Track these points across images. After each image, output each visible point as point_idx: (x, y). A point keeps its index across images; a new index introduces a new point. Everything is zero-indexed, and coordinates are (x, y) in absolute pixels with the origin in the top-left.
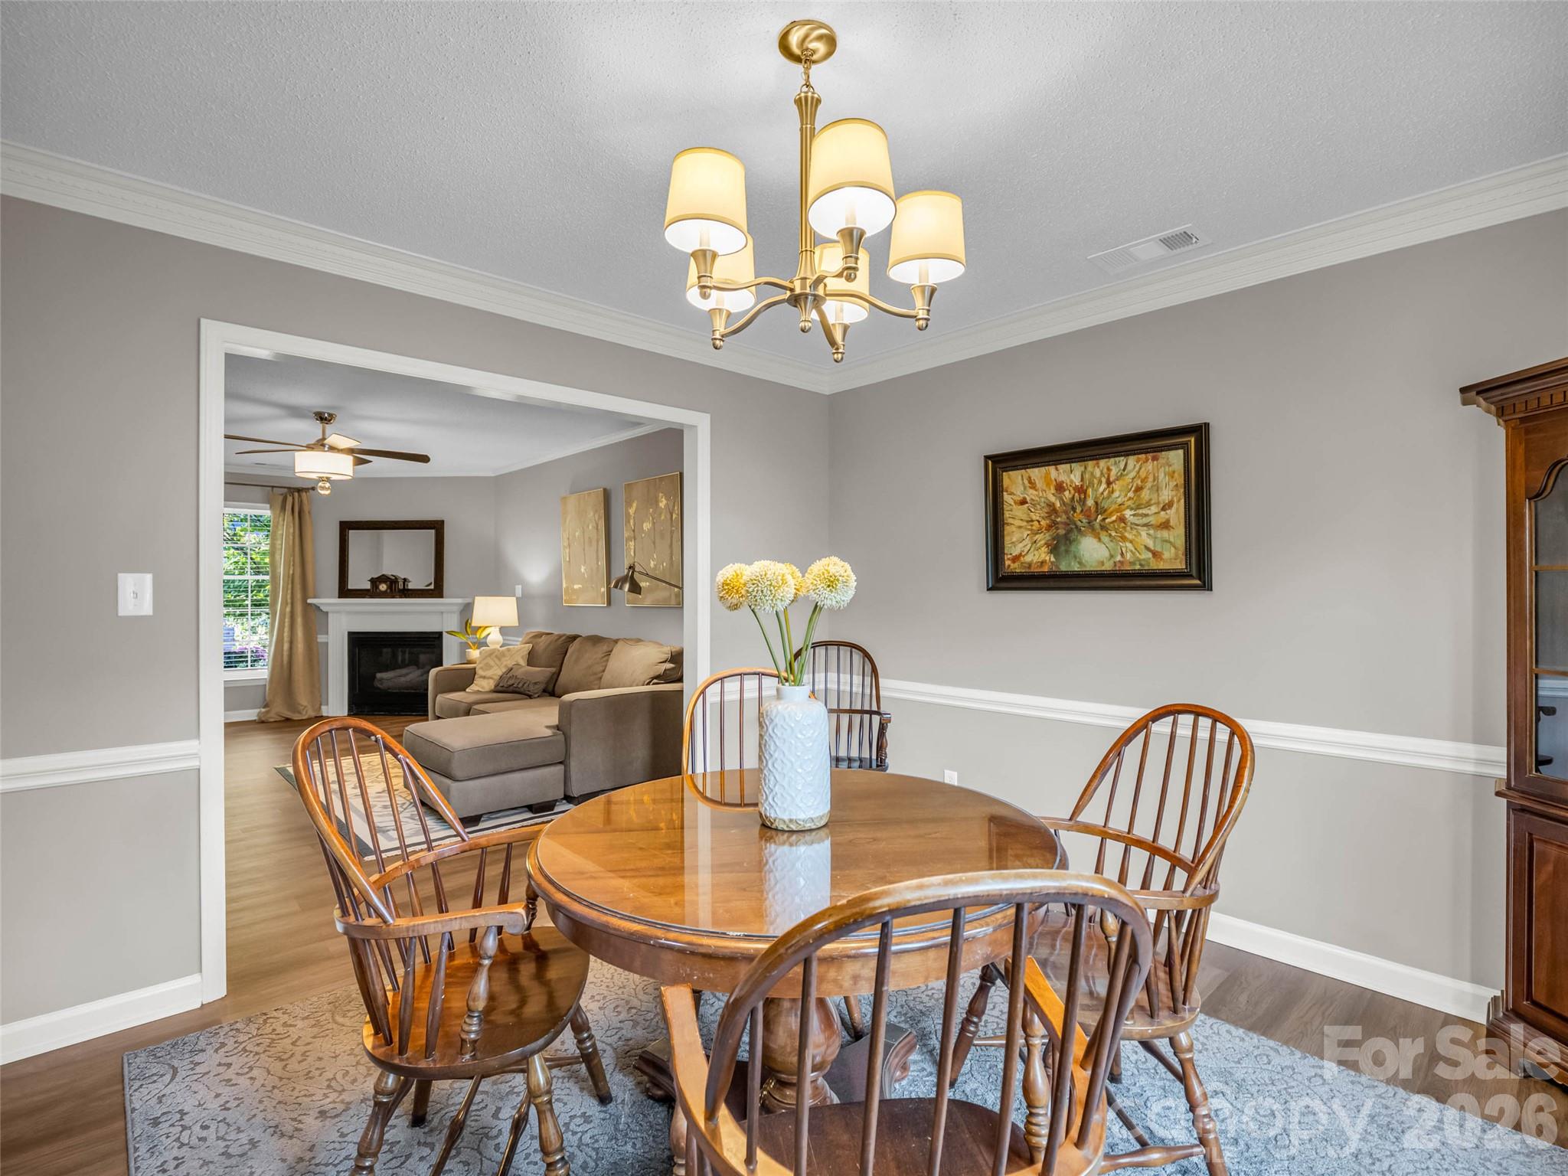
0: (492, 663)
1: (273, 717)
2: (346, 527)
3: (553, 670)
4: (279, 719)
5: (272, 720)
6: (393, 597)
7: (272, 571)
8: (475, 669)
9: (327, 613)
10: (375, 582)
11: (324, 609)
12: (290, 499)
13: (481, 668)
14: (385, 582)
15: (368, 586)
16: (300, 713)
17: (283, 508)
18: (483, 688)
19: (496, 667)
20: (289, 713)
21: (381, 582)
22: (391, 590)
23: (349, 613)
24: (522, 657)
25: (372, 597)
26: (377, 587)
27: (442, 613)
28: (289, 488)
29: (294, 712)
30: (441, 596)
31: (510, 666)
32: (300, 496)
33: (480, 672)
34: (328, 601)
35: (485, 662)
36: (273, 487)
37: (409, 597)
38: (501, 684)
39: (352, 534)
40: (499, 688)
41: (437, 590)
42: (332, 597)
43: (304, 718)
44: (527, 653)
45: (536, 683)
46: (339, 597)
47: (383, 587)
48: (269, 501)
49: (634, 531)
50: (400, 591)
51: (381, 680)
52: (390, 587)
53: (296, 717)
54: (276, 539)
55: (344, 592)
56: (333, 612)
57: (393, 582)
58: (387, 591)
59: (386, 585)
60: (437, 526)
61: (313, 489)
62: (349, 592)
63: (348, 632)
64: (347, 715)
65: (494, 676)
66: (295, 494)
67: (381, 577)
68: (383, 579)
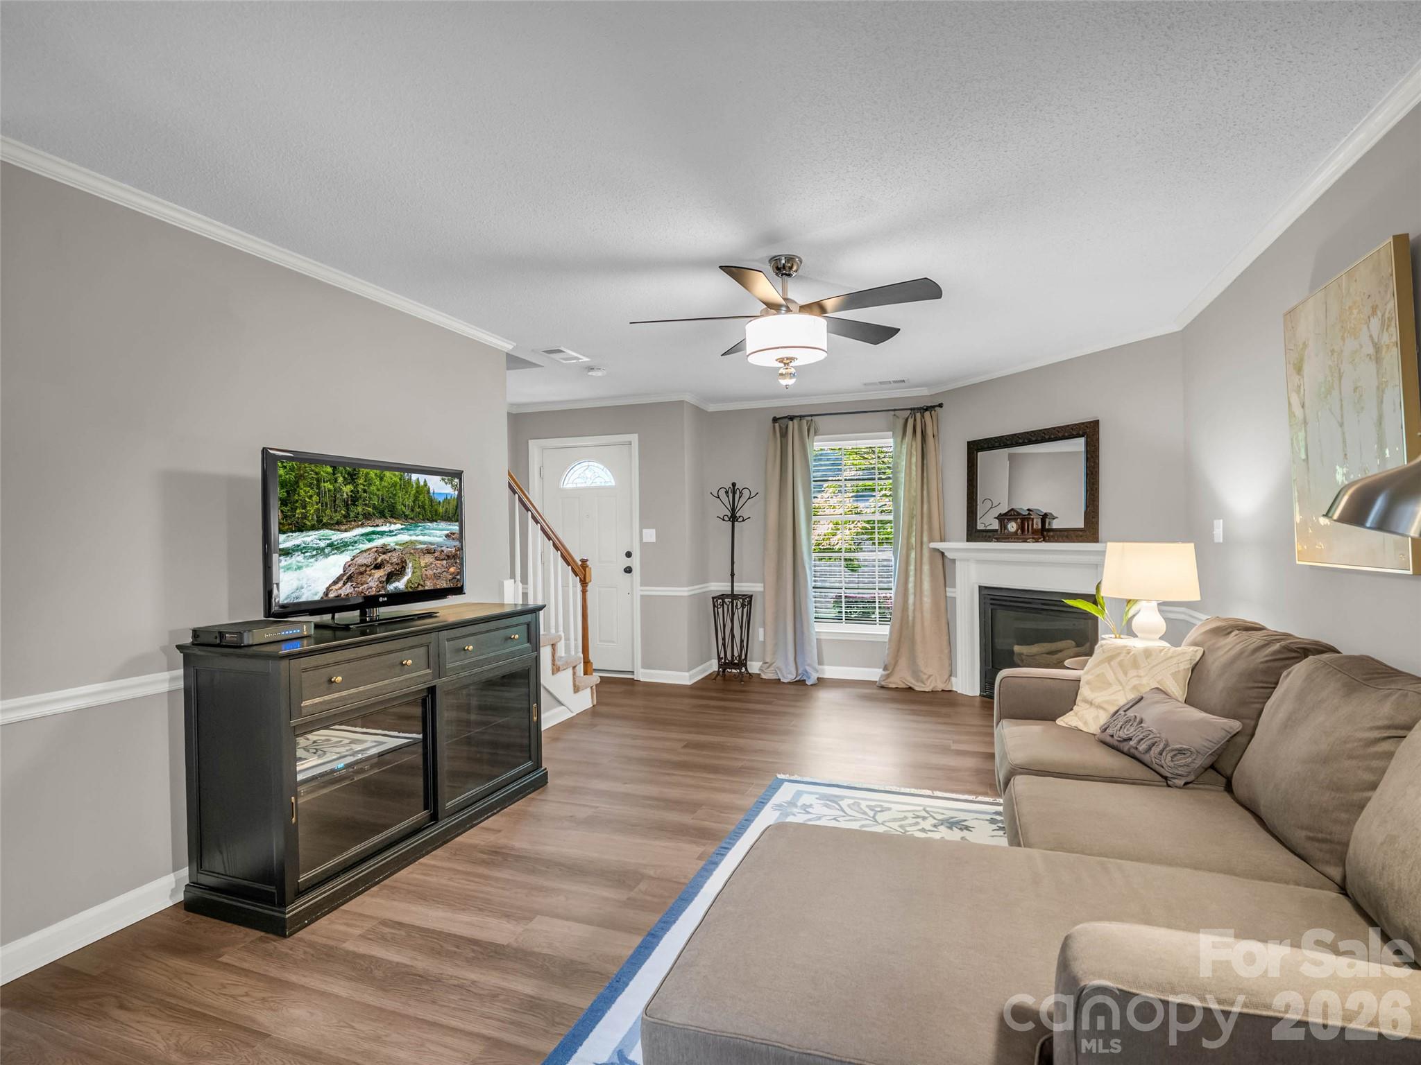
0: (1110, 676)
1: (895, 682)
2: (975, 448)
3: (1236, 725)
4: (902, 686)
5: (894, 686)
6: (1025, 541)
7: (895, 510)
8: (1078, 681)
9: (954, 560)
10: (1003, 518)
11: (951, 555)
12: (911, 422)
14: (1015, 520)
15: (995, 525)
16: (923, 682)
17: (905, 433)
18: (1086, 723)
19: (1118, 687)
20: (913, 682)
21: (1009, 520)
22: (1023, 531)
23: (979, 561)
24: (1174, 675)
25: (998, 540)
26: (1006, 528)
28: (911, 409)
29: (919, 680)
30: (1094, 538)
31: (1145, 690)
32: (923, 416)
33: (1085, 691)
34: (956, 545)
36: (895, 410)
37: (1049, 541)
38: (1109, 731)
39: (980, 458)
40: (1108, 736)
41: (1087, 532)
42: (963, 541)
43: (930, 690)
44: (1186, 666)
45: (1181, 752)
46: (967, 541)
47: (1012, 527)
48: (890, 427)
50: (1035, 532)
51: (1020, 655)
52: (1022, 527)
53: (918, 687)
55: (974, 533)
56: (961, 560)
57: (1028, 519)
58: (1016, 532)
59: (1017, 523)
60: (1089, 432)
61: (940, 405)
62: (977, 534)
63: (979, 586)
64: (978, 695)
65: (1105, 706)
66: (918, 415)
67: (1010, 514)
68: (1014, 515)
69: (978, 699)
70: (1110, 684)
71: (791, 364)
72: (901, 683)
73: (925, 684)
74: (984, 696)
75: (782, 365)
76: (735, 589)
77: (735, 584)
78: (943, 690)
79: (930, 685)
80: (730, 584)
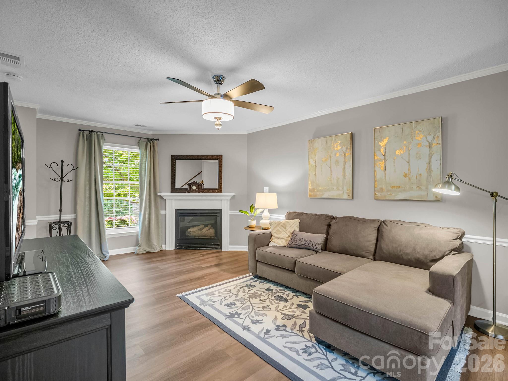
0: (281, 230)
1: (142, 251)
2: (174, 158)
4: (145, 252)
5: (142, 253)
6: (199, 193)
8: (270, 232)
9: (166, 200)
10: (190, 185)
11: (165, 198)
12: (149, 144)
13: (275, 233)
14: (195, 185)
15: (186, 187)
16: (154, 249)
17: (146, 148)
18: (279, 244)
20: (149, 249)
21: (193, 185)
22: (198, 189)
23: (175, 200)
25: (188, 192)
26: (191, 188)
27: (222, 200)
29: (151, 248)
30: (221, 192)
31: (291, 232)
32: (153, 143)
33: (274, 235)
34: (166, 194)
35: (276, 229)
36: (141, 138)
37: (205, 193)
39: (178, 162)
40: (293, 245)
41: (219, 190)
42: (169, 192)
43: (156, 251)
45: (319, 244)
46: (171, 192)
47: (194, 188)
48: (139, 144)
49: (384, 155)
51: (190, 232)
52: (198, 188)
53: (152, 251)
54: (142, 164)
55: (174, 189)
56: (168, 199)
57: (200, 185)
58: (196, 190)
59: (196, 186)
60: (219, 158)
61: (158, 140)
62: (176, 190)
63: (175, 209)
64: (174, 249)
65: (284, 238)
66: (151, 142)
67: (193, 183)
68: (195, 183)
69: (174, 251)
70: (281, 232)
71: (220, 121)
72: (144, 251)
73: (155, 249)
74: (177, 249)
75: (216, 120)
76: (62, 218)
77: (62, 215)
78: (161, 250)
79: (157, 249)
80: (59, 216)
